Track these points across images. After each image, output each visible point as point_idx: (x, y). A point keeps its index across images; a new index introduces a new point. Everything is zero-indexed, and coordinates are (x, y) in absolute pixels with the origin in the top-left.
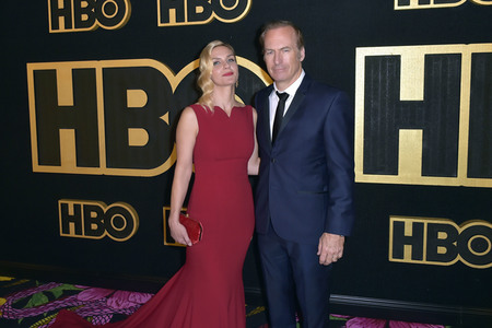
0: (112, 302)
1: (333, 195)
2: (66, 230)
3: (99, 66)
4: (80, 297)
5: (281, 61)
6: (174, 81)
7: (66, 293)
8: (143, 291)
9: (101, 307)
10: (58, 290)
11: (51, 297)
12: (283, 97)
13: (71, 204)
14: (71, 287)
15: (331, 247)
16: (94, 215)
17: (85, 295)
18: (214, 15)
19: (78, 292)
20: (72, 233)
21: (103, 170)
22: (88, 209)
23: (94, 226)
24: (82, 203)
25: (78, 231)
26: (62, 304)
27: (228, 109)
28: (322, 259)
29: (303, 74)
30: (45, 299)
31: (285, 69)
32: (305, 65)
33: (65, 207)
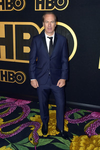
0: (17, 103)
2: (2, 79)
3: (14, 24)
7: (2, 99)
9: (13, 104)
13: (4, 71)
14: (4, 98)
16: (11, 75)
17: (8, 100)
18: (55, 7)
20: (4, 81)
21: (14, 60)
23: (11, 79)
24: (8, 71)
25: (6, 80)
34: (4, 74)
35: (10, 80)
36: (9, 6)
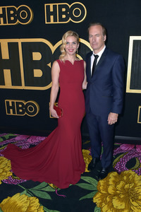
0: (29, 140)
1: (115, 98)
2: (9, 112)
3: (20, 41)
4: (16, 138)
5: (95, 41)
6: (53, 49)
7: (10, 137)
8: (42, 136)
9: (25, 142)
10: (7, 136)
11: (4, 139)
12: (96, 57)
13: (10, 101)
14: (13, 135)
15: (113, 118)
16: (20, 106)
17: (18, 138)
18: (70, 19)
19: (15, 137)
20: (12, 113)
21: (23, 87)
22: (18, 104)
24: (15, 101)
25: (14, 112)
26: (9, 141)
27: (72, 62)
28: (109, 123)
29: (105, 47)
30: (2, 140)
31: (97, 44)
32: (106, 43)
33: (8, 103)
34: (11, 105)
35: (18, 112)
36: (12, 18)
